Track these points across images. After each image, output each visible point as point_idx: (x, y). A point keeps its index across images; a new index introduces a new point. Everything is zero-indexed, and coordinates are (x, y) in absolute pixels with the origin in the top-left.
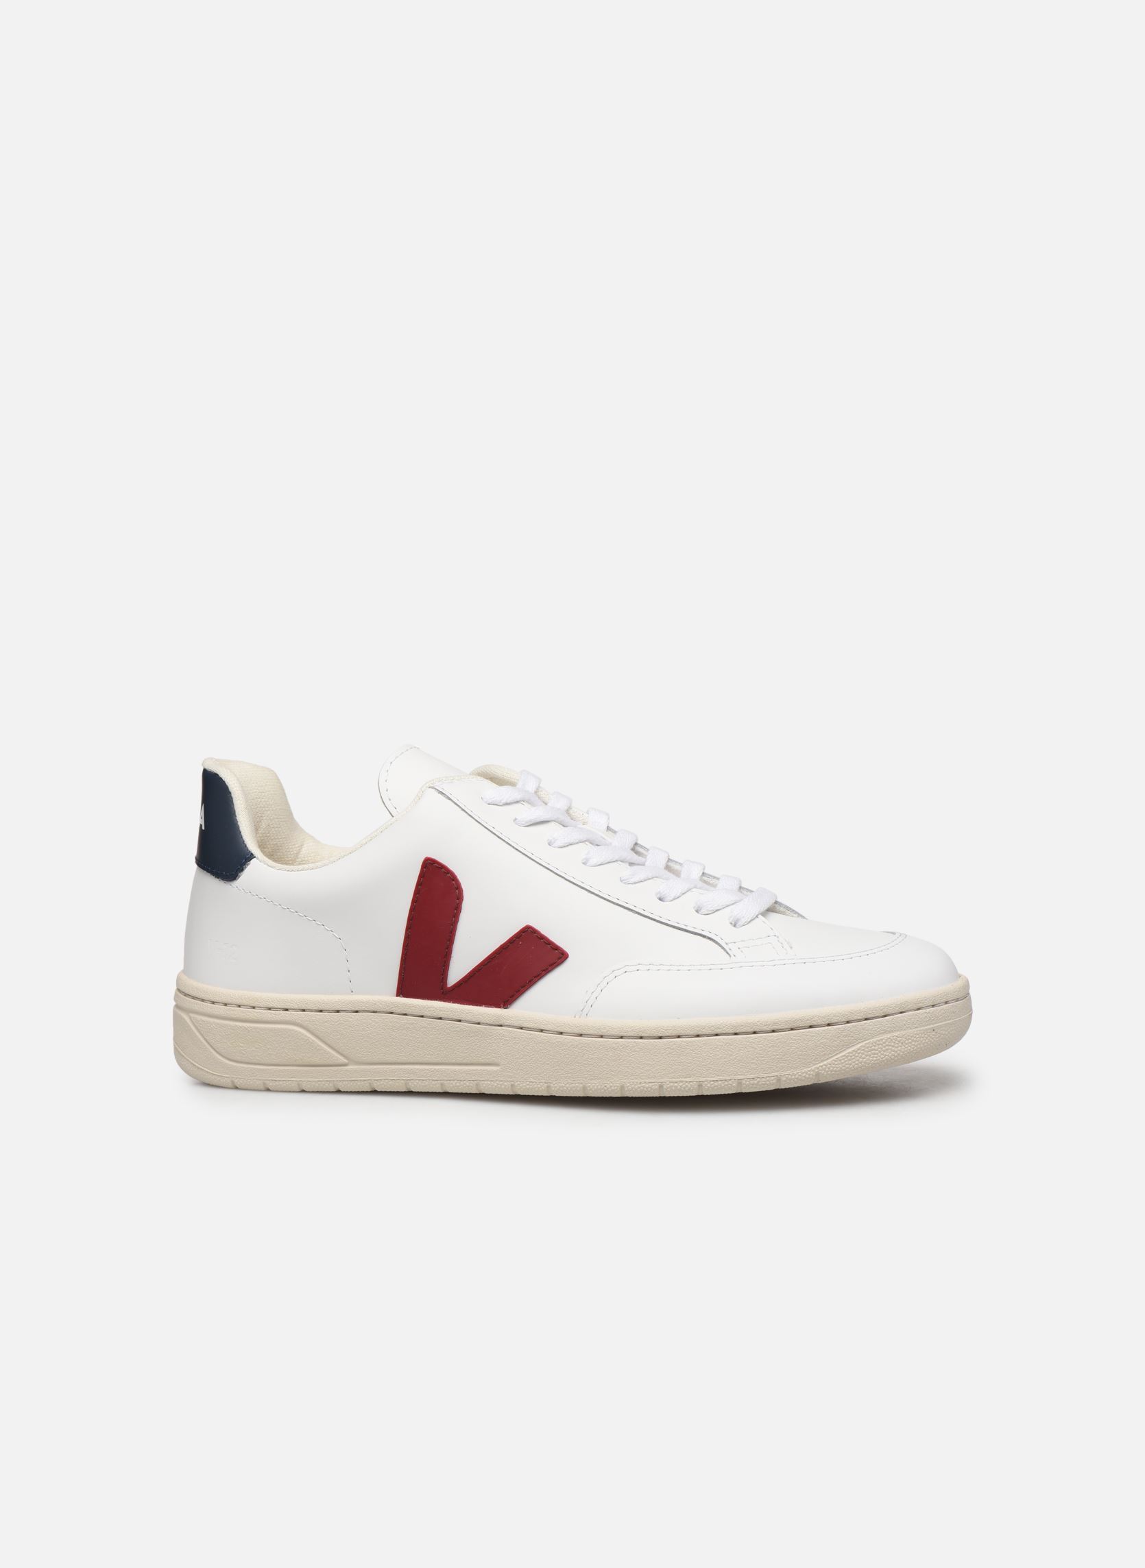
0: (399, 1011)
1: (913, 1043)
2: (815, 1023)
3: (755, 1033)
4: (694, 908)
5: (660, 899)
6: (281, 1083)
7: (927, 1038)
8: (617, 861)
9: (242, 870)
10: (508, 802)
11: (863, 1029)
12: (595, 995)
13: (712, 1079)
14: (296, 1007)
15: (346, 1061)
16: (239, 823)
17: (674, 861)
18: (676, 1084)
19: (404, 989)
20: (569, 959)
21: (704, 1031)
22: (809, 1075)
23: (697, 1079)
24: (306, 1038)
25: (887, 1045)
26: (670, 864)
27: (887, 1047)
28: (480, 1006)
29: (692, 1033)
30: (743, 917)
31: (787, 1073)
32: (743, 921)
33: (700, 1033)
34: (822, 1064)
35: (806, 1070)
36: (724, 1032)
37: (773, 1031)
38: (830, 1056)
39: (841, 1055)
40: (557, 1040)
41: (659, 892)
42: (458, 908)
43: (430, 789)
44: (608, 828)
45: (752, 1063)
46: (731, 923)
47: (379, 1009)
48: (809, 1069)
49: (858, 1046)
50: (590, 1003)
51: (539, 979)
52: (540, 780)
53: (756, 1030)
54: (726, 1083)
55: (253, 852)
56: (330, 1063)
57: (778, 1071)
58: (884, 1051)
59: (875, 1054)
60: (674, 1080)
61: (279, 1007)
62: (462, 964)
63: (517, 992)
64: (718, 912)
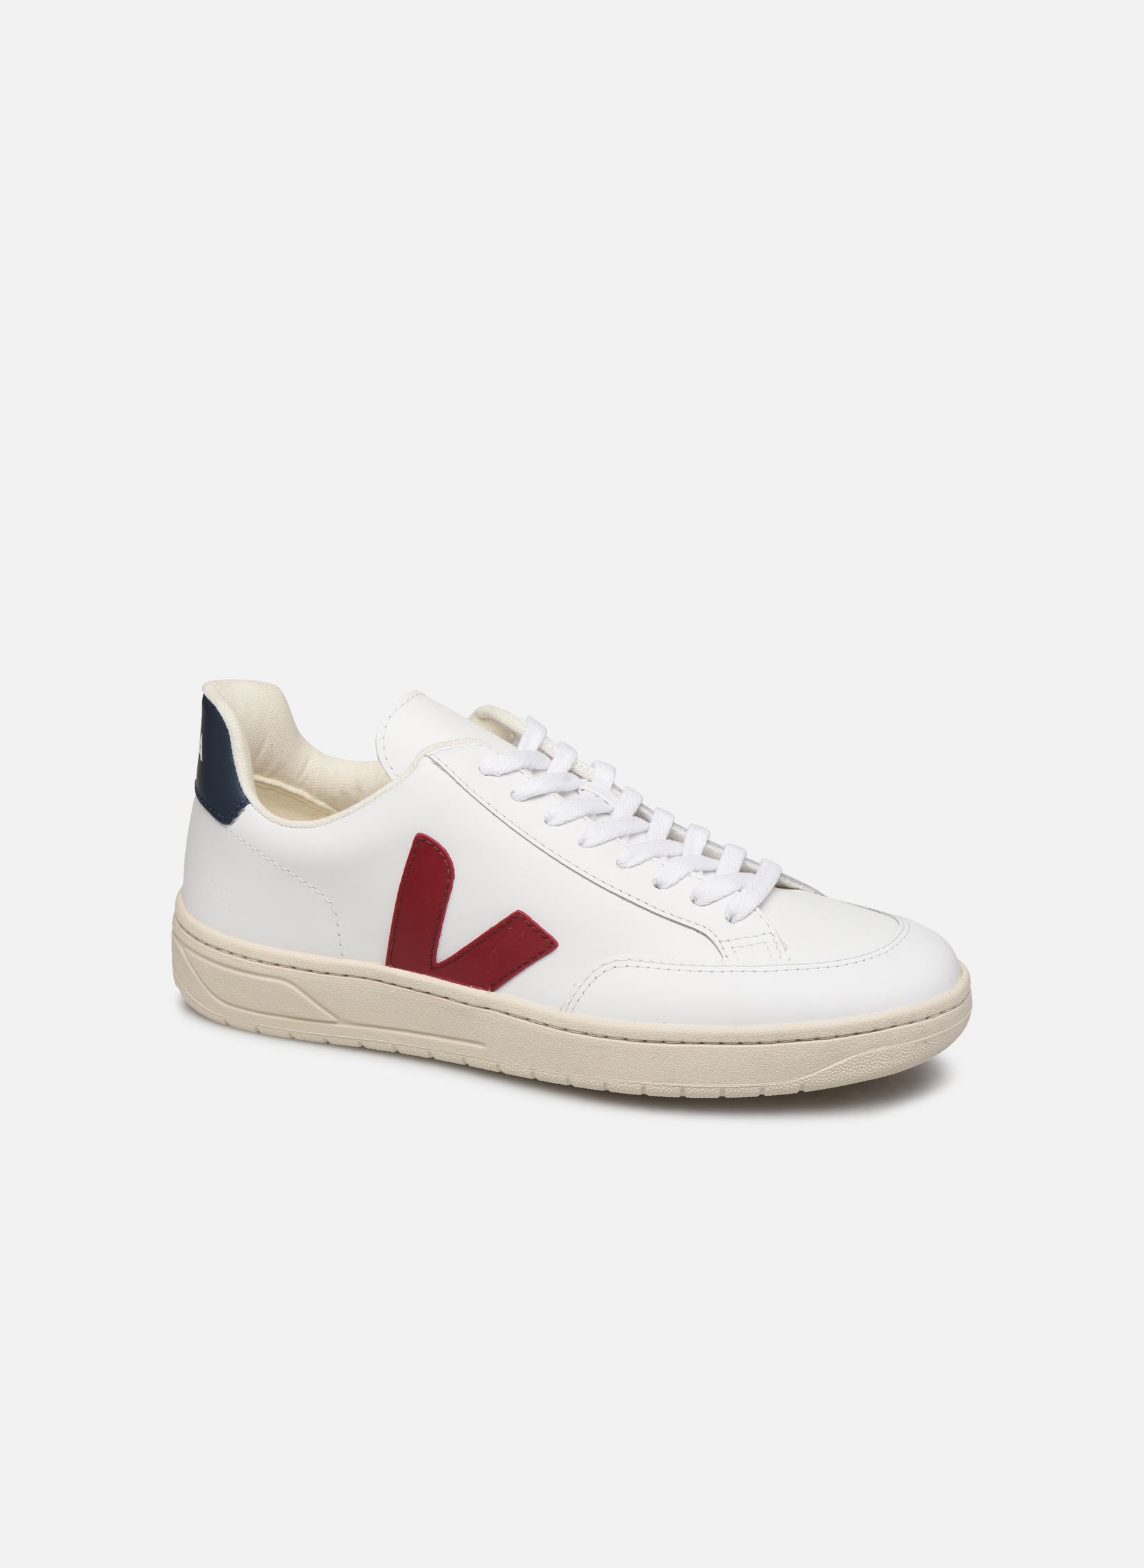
0: (387, 981)
1: (903, 1056)
2: (802, 1037)
3: (740, 1043)
4: (690, 897)
5: (656, 886)
6: (272, 1030)
7: (918, 1051)
8: (615, 838)
9: (237, 816)
10: (506, 772)
11: (852, 1044)
12: (583, 989)
13: (694, 1086)
14: (287, 964)
15: (336, 1020)
16: (235, 764)
17: (678, 826)
18: (658, 1088)
19: (393, 959)
20: (558, 948)
21: (690, 1040)
22: (794, 1086)
23: (680, 1085)
24: (296, 995)
25: (876, 1059)
26: (676, 829)
27: (875, 1061)
28: (468, 986)
29: (676, 1040)
30: (740, 913)
31: (772, 1084)
32: (739, 916)
33: (685, 1040)
34: (807, 1077)
35: (791, 1082)
36: (709, 1041)
37: (759, 1043)
38: (817, 1069)
39: (827, 1068)
40: (542, 1031)
41: (656, 879)
42: (448, 888)
43: (426, 758)
44: (613, 786)
45: (736, 1073)
46: (727, 918)
47: (368, 976)
48: (794, 1081)
49: (845, 1060)
50: (577, 997)
51: (527, 967)
52: (546, 730)
53: (741, 1041)
54: (709, 1090)
55: (248, 797)
56: (318, 1018)
57: (761, 1082)
58: (872, 1065)
59: (862, 1068)
60: (657, 1084)
61: (269, 961)
62: (451, 941)
63: (505, 977)
64: (716, 903)
